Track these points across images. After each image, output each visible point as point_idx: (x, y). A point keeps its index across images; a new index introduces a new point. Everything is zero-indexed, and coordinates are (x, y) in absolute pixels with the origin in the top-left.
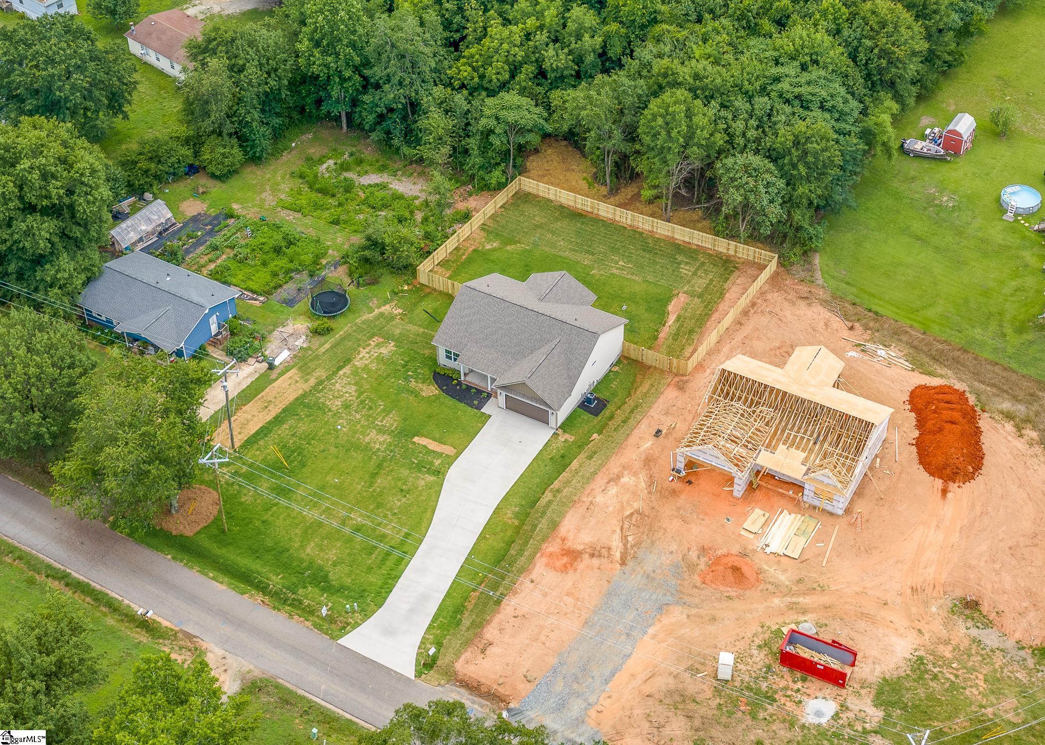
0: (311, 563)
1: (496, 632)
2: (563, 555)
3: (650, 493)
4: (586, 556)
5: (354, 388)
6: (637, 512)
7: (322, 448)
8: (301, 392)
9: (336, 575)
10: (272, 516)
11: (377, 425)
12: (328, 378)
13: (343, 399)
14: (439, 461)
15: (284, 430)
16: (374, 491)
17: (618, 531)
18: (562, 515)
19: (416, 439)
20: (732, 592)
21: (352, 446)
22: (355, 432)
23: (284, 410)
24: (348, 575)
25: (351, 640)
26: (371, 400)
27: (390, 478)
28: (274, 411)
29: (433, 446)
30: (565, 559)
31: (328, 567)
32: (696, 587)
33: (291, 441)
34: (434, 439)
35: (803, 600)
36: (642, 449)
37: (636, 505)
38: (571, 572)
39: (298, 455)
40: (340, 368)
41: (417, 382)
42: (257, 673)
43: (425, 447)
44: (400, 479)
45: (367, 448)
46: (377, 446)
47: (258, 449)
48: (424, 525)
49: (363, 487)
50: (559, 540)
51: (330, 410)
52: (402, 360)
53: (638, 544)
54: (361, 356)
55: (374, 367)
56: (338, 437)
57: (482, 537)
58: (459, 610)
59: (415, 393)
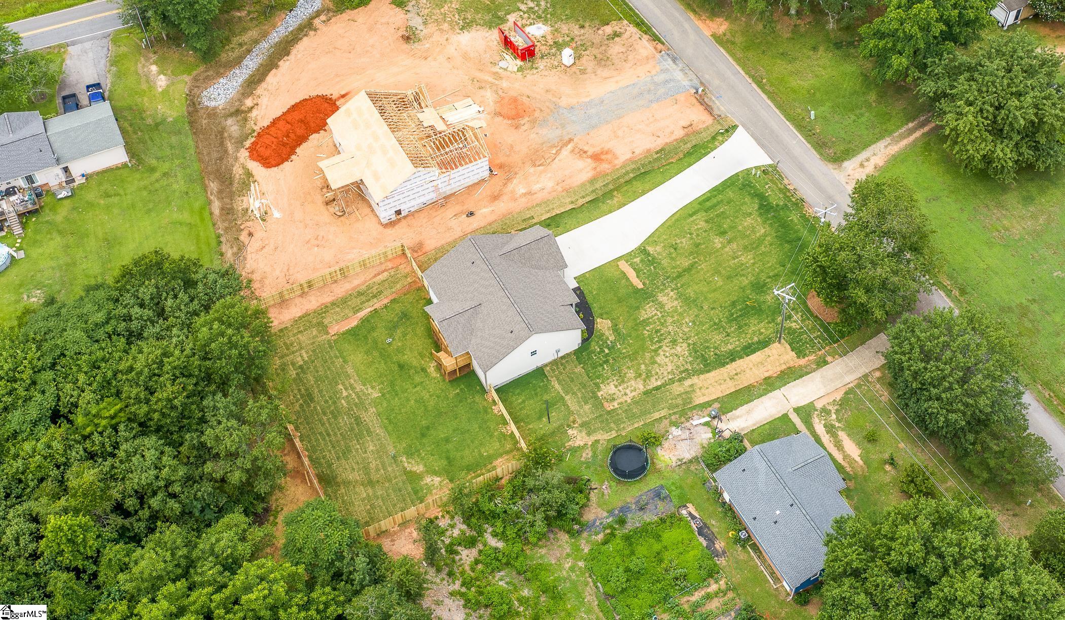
0: (764, 222)
1: (675, 133)
2: (602, 160)
3: (516, 174)
4: (589, 153)
5: (658, 359)
6: (534, 165)
7: (712, 312)
8: (702, 377)
9: (752, 206)
10: (776, 268)
11: (661, 312)
12: (672, 381)
13: (673, 351)
14: (635, 260)
15: (734, 344)
16: (694, 259)
17: (556, 160)
18: (583, 185)
19: (640, 286)
20: (525, 99)
21: (689, 302)
22: (680, 314)
23: (723, 365)
24: (745, 203)
25: (764, 160)
26: (651, 340)
27: (678, 263)
28: (731, 368)
29: (632, 275)
30: (603, 157)
31: (755, 214)
32: (541, 110)
33: (732, 329)
34: (627, 279)
35: (491, 79)
36: (491, 209)
37: (532, 170)
38: (606, 149)
39: (732, 315)
40: (657, 388)
41: (608, 339)
42: (830, 166)
43: (638, 277)
44: (672, 259)
45: (680, 296)
46: (672, 293)
47: (761, 334)
48: (676, 217)
49: (700, 265)
50: (598, 169)
51: (689, 345)
52: (604, 369)
53: (554, 146)
54: (633, 394)
55: (631, 374)
56: (696, 316)
57: (644, 193)
58: (689, 154)
59: (615, 329)
